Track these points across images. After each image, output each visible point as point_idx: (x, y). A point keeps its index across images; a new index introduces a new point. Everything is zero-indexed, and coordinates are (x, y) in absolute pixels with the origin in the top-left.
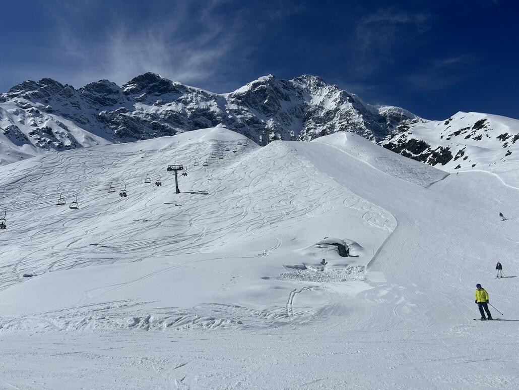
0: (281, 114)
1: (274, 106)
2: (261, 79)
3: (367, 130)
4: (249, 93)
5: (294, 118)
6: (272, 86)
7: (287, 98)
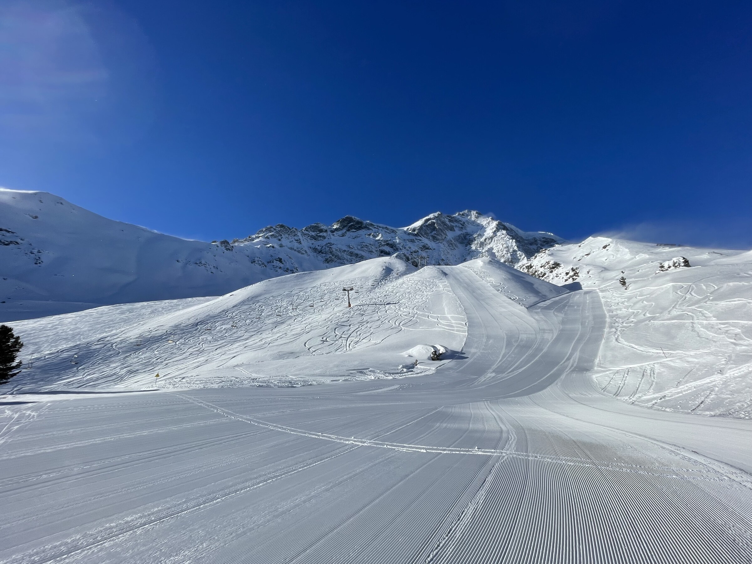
0: (448, 242)
1: (441, 235)
2: (431, 216)
3: (519, 252)
4: (421, 227)
5: (459, 245)
6: (440, 220)
7: (452, 229)
